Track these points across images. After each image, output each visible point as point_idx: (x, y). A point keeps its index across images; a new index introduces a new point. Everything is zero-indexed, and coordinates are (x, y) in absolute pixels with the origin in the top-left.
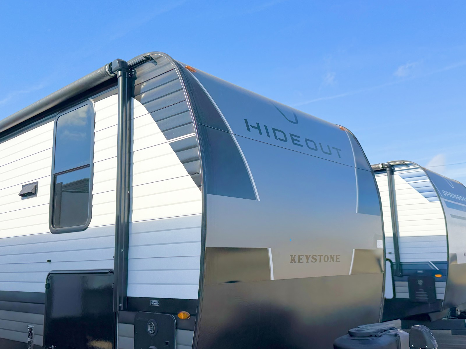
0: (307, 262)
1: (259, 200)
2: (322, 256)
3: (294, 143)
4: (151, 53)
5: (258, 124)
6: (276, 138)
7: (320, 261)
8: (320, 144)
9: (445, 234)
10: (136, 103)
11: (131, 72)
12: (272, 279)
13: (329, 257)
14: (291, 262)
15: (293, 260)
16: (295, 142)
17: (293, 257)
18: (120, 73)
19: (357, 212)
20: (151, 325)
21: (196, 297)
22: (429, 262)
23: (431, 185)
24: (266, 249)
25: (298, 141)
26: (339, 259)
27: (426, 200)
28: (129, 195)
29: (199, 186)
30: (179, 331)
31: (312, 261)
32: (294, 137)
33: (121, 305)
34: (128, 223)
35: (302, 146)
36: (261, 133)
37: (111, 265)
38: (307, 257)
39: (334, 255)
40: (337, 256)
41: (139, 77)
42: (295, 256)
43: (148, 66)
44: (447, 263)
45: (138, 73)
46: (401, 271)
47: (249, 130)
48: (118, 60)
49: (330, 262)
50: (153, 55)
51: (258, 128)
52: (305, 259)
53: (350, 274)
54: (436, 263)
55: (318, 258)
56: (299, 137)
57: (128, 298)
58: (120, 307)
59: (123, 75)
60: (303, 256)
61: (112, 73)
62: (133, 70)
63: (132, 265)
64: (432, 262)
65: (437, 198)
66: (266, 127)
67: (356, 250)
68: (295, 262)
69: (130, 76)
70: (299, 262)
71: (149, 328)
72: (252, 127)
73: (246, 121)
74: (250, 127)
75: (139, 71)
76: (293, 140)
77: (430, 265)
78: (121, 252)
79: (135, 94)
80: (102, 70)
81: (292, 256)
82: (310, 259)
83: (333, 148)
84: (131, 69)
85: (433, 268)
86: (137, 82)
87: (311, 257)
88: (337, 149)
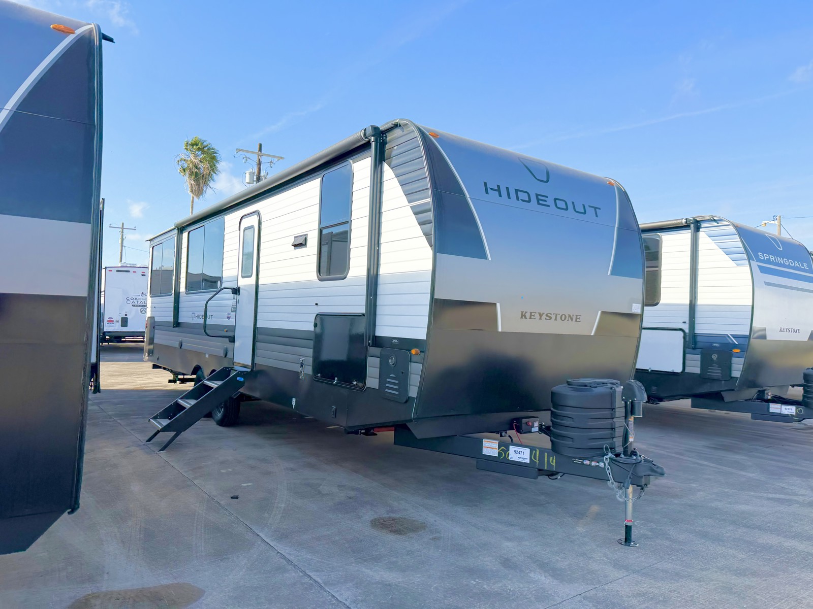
0: (540, 319)
1: (490, 259)
2: (559, 314)
3: (539, 204)
4: (400, 119)
5: (498, 186)
6: (518, 199)
7: (556, 319)
8: (573, 203)
9: (751, 304)
10: (386, 166)
11: (383, 137)
12: (500, 330)
13: (567, 316)
14: (522, 318)
15: (523, 316)
16: (541, 202)
17: (524, 313)
18: (372, 139)
19: (609, 274)
20: (392, 359)
21: (424, 338)
22: (727, 335)
23: (741, 245)
24: (495, 304)
25: (545, 201)
26: (579, 318)
27: (733, 264)
28: (378, 250)
29: (431, 246)
30: (412, 364)
31: (546, 319)
32: (540, 197)
33: (370, 342)
34: (377, 275)
35: (548, 206)
36: (500, 196)
37: (362, 310)
38: (541, 315)
39: (573, 315)
40: (577, 316)
41: (390, 142)
42: (526, 312)
43: (397, 132)
44: (748, 337)
45: (388, 139)
46: (695, 343)
47: (487, 192)
48: (372, 126)
49: (568, 321)
50: (401, 122)
51: (498, 190)
52: (537, 316)
53: (592, 334)
54: (735, 336)
55: (553, 317)
56: (547, 197)
57: (376, 336)
58: (369, 343)
59: (376, 141)
60: (535, 313)
61: (366, 138)
62: (384, 135)
63: (380, 310)
64: (731, 335)
65: (747, 262)
66: (507, 188)
67: (603, 313)
68: (526, 318)
69: (382, 141)
70: (530, 318)
71: (390, 361)
72: (492, 189)
73: (485, 184)
74: (489, 190)
75: (390, 137)
76: (538, 200)
77: (728, 338)
78: (371, 300)
79: (385, 158)
80: (358, 135)
81: (522, 312)
82: (544, 317)
83: (590, 206)
84: (383, 134)
85: (731, 342)
86: (387, 147)
87: (544, 315)
88: (596, 208)
